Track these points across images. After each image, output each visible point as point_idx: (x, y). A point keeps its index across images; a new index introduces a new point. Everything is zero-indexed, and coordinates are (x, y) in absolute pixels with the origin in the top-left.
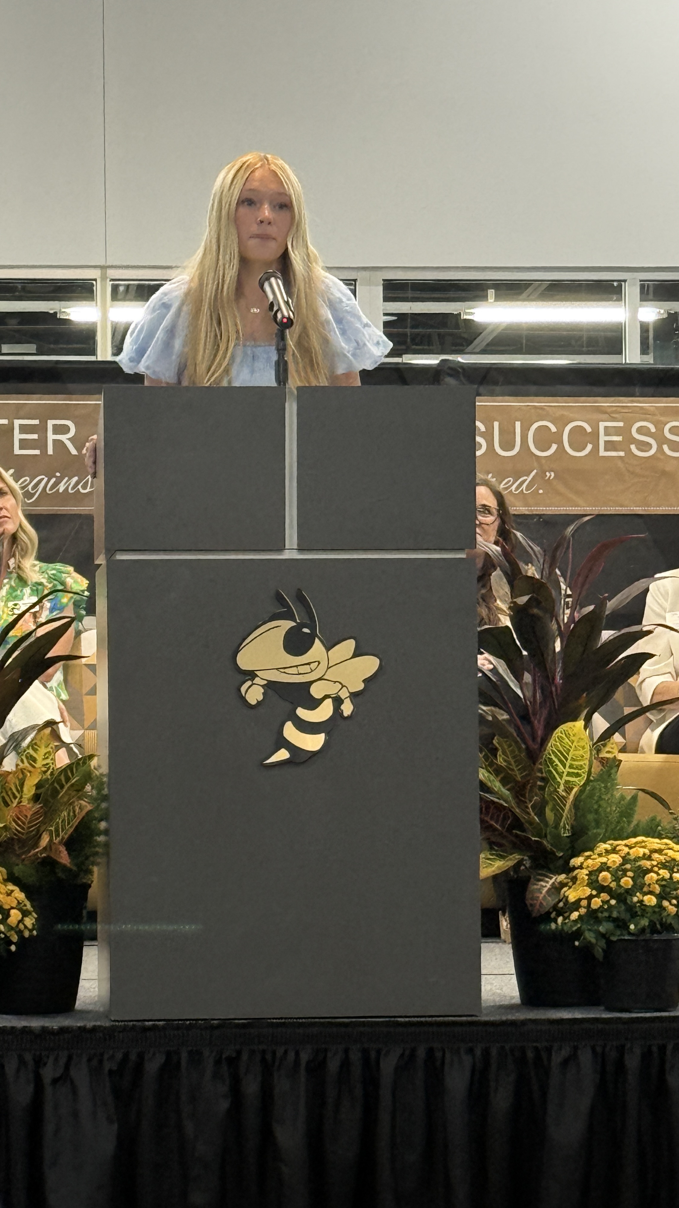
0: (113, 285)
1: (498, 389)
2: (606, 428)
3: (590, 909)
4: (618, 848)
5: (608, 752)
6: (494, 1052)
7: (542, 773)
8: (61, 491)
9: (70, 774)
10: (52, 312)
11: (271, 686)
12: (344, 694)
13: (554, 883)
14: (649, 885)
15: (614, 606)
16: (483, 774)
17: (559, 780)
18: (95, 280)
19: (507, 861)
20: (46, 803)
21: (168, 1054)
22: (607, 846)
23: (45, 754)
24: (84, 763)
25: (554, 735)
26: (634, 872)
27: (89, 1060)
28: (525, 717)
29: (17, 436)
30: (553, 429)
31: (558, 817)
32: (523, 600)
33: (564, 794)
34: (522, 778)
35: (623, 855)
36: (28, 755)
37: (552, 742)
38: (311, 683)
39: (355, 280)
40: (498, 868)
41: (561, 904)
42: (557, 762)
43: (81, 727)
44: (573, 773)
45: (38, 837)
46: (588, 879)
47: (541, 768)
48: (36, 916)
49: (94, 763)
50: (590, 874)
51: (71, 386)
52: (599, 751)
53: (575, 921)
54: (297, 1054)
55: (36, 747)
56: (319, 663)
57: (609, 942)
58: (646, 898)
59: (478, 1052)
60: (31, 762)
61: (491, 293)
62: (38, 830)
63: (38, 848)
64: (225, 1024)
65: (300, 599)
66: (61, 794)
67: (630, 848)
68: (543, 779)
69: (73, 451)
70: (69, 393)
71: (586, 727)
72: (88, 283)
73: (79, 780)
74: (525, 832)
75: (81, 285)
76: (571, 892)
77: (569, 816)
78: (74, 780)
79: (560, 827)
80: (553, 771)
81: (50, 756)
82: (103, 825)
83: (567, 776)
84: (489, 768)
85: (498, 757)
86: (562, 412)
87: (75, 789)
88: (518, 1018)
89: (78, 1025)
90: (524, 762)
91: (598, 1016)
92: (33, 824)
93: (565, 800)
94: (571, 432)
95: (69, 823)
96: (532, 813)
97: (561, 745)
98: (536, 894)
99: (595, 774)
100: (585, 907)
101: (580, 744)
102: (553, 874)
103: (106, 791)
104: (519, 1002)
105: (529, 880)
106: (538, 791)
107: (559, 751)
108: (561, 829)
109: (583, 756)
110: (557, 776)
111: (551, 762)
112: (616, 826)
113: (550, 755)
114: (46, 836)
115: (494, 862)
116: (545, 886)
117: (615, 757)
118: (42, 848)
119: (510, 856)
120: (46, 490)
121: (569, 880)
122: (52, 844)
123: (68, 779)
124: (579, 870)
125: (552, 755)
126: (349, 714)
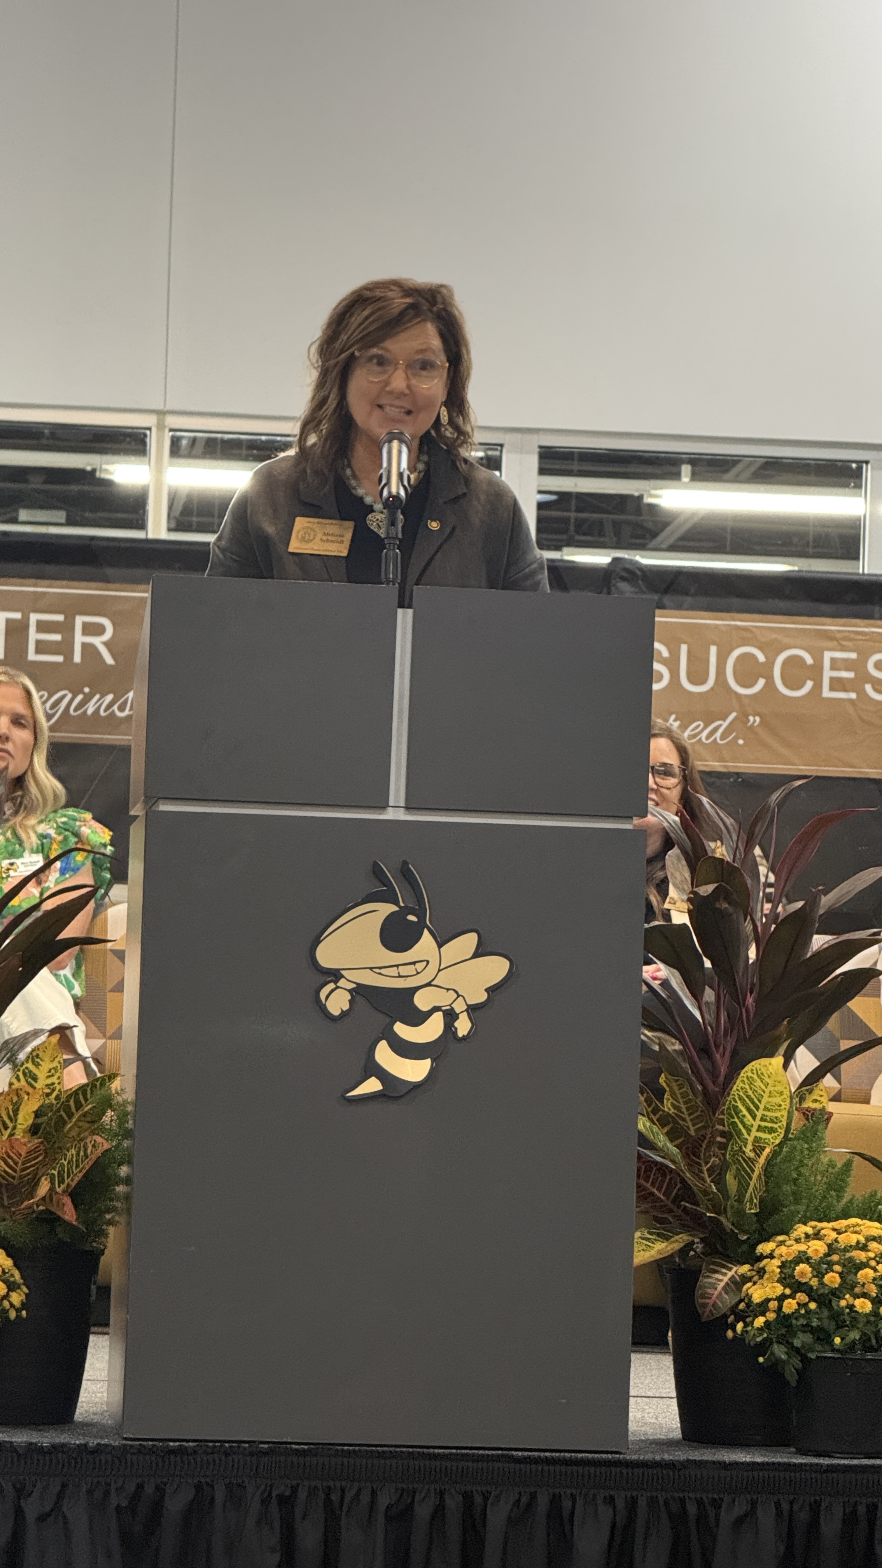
0: (173, 438)
1: (689, 600)
2: (833, 661)
3: (782, 1314)
4: (823, 1232)
5: (816, 1101)
6: (642, 1502)
7: (724, 1126)
8: (90, 712)
9: (82, 1099)
10: (89, 468)
11: (360, 992)
12: (459, 1007)
13: (733, 1277)
14: (863, 1285)
15: (830, 904)
16: (643, 1124)
17: (746, 1136)
18: (150, 429)
19: (672, 1243)
20: (47, 1137)
21: (198, 1487)
22: (807, 1229)
23: (50, 1071)
24: (102, 1085)
25: (742, 1074)
26: (844, 1266)
27: (90, 1492)
28: (705, 1051)
29: (33, 636)
30: (761, 658)
31: (743, 1186)
32: (706, 890)
33: (752, 1155)
34: (696, 1130)
35: (829, 1242)
36: (27, 1071)
37: (739, 1084)
38: (415, 990)
39: (502, 446)
40: (659, 1252)
41: (742, 1306)
42: (745, 1112)
43: (101, 1035)
44: (766, 1127)
45: (35, 1183)
46: (780, 1273)
47: (723, 1120)
48: (26, 1290)
49: (116, 1085)
50: (783, 1266)
51: (109, 571)
52: (802, 1099)
53: (760, 1329)
54: (374, 1493)
55: (38, 1060)
56: (428, 962)
57: (804, 1359)
58: (858, 1303)
59: (620, 1504)
60: (30, 1080)
61: (686, 469)
62: (35, 1174)
63: (32, 1198)
64: (277, 1449)
65: (406, 874)
66: (69, 1126)
67: (839, 1233)
68: (723, 1134)
69: (109, 660)
70: (106, 580)
71: (786, 1066)
72: (140, 434)
73: (94, 1107)
74: (698, 1205)
75: (130, 435)
76: (757, 1290)
77: (758, 1186)
78: (87, 1109)
79: (746, 1200)
80: (740, 1126)
81: (56, 1072)
82: (124, 1170)
83: (758, 1130)
84: (652, 1116)
85: (665, 1101)
86: (774, 636)
87: (88, 1119)
88: (677, 1458)
89: (77, 1442)
90: (700, 1109)
91: (786, 1460)
92: (29, 1165)
93: (753, 1164)
94: (785, 663)
95: (77, 1166)
96: (708, 1180)
97: (751, 1089)
98: (709, 1291)
99: (796, 1130)
100: (774, 1311)
101: (776, 1089)
102: (733, 1264)
103: (130, 1125)
104: (680, 1436)
105: (700, 1271)
106: (717, 1150)
107: (748, 1096)
108: (746, 1204)
109: (780, 1105)
110: (744, 1131)
111: (737, 1111)
112: (821, 1202)
113: (736, 1102)
114: (46, 1183)
115: (653, 1243)
116: (721, 1280)
117: (824, 1108)
118: (38, 1198)
119: (677, 1237)
120: (69, 711)
121: (754, 1273)
122: (53, 1194)
123: (79, 1106)
124: (769, 1260)
125: (739, 1102)
126: (466, 1034)
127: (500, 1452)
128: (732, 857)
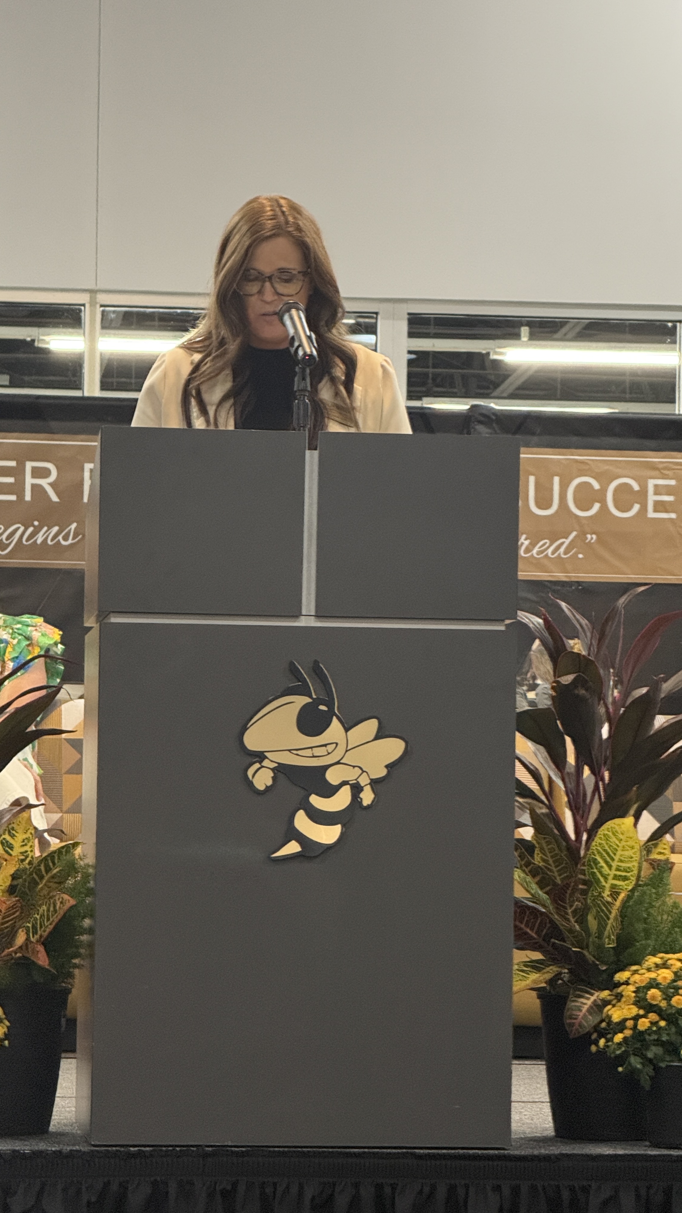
0: (103, 312)
1: (535, 439)
2: (656, 486)
3: (637, 1031)
4: (670, 962)
5: (660, 853)
6: (524, 1190)
7: (585, 875)
8: (39, 541)
9: (51, 864)
10: (29, 339)
11: (281, 770)
12: (364, 781)
13: (595, 1001)
15: (669, 688)
16: (519, 875)
17: (604, 883)
18: (84, 305)
19: (544, 973)
20: (23, 896)
21: (155, 1184)
22: (657, 960)
23: (23, 841)
24: (68, 852)
25: (599, 832)
27: (65, 1190)
30: (596, 486)
31: (602, 926)
32: (567, 679)
33: (609, 899)
34: (562, 880)
35: (675, 970)
36: (4, 841)
37: (597, 840)
38: (326, 767)
39: (377, 313)
40: (534, 981)
41: (604, 1025)
42: (602, 863)
43: (59, 810)
44: (620, 876)
45: (12, 934)
46: (635, 997)
47: (584, 870)
48: (8, 1023)
49: (78, 851)
50: (637, 991)
51: (53, 424)
52: (649, 852)
53: (619, 1044)
54: (301, 1187)
55: (14, 832)
56: (337, 744)
57: (656, 1069)
59: (506, 1191)
60: (7, 849)
61: (525, 331)
62: (13, 926)
63: (12, 947)
64: (220, 1151)
66: (40, 886)
68: (585, 882)
69: (55, 498)
70: (50, 431)
71: (635, 825)
72: (76, 309)
73: (60, 870)
74: (564, 941)
75: (68, 310)
76: (615, 1011)
77: (614, 924)
78: (55, 871)
79: (604, 937)
80: (598, 874)
81: (28, 842)
82: (87, 922)
83: (614, 879)
84: (524, 868)
85: (535, 856)
86: (606, 467)
87: (56, 880)
88: (552, 1152)
89: (53, 1149)
90: (565, 862)
91: (643, 1152)
92: (7, 919)
93: (610, 906)
94: (616, 490)
95: (48, 920)
96: (572, 920)
97: (607, 844)
98: (575, 1013)
99: (645, 877)
100: (631, 1029)
101: (628, 843)
102: (594, 990)
103: (92, 884)
104: (553, 1134)
105: (568, 997)
106: (579, 896)
107: (605, 850)
108: (605, 939)
109: (632, 858)
110: (602, 879)
111: (596, 862)
112: (667, 937)
113: (595, 856)
114: (22, 934)
115: (528, 974)
116: (585, 1004)
117: (668, 859)
118: (17, 947)
119: (548, 969)
120: (22, 541)
121: (613, 997)
122: (29, 943)
123: (48, 870)
124: (625, 986)
125: (597, 855)
126: (369, 803)
127: (404, 1150)
128: (587, 652)
